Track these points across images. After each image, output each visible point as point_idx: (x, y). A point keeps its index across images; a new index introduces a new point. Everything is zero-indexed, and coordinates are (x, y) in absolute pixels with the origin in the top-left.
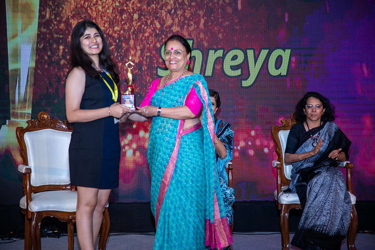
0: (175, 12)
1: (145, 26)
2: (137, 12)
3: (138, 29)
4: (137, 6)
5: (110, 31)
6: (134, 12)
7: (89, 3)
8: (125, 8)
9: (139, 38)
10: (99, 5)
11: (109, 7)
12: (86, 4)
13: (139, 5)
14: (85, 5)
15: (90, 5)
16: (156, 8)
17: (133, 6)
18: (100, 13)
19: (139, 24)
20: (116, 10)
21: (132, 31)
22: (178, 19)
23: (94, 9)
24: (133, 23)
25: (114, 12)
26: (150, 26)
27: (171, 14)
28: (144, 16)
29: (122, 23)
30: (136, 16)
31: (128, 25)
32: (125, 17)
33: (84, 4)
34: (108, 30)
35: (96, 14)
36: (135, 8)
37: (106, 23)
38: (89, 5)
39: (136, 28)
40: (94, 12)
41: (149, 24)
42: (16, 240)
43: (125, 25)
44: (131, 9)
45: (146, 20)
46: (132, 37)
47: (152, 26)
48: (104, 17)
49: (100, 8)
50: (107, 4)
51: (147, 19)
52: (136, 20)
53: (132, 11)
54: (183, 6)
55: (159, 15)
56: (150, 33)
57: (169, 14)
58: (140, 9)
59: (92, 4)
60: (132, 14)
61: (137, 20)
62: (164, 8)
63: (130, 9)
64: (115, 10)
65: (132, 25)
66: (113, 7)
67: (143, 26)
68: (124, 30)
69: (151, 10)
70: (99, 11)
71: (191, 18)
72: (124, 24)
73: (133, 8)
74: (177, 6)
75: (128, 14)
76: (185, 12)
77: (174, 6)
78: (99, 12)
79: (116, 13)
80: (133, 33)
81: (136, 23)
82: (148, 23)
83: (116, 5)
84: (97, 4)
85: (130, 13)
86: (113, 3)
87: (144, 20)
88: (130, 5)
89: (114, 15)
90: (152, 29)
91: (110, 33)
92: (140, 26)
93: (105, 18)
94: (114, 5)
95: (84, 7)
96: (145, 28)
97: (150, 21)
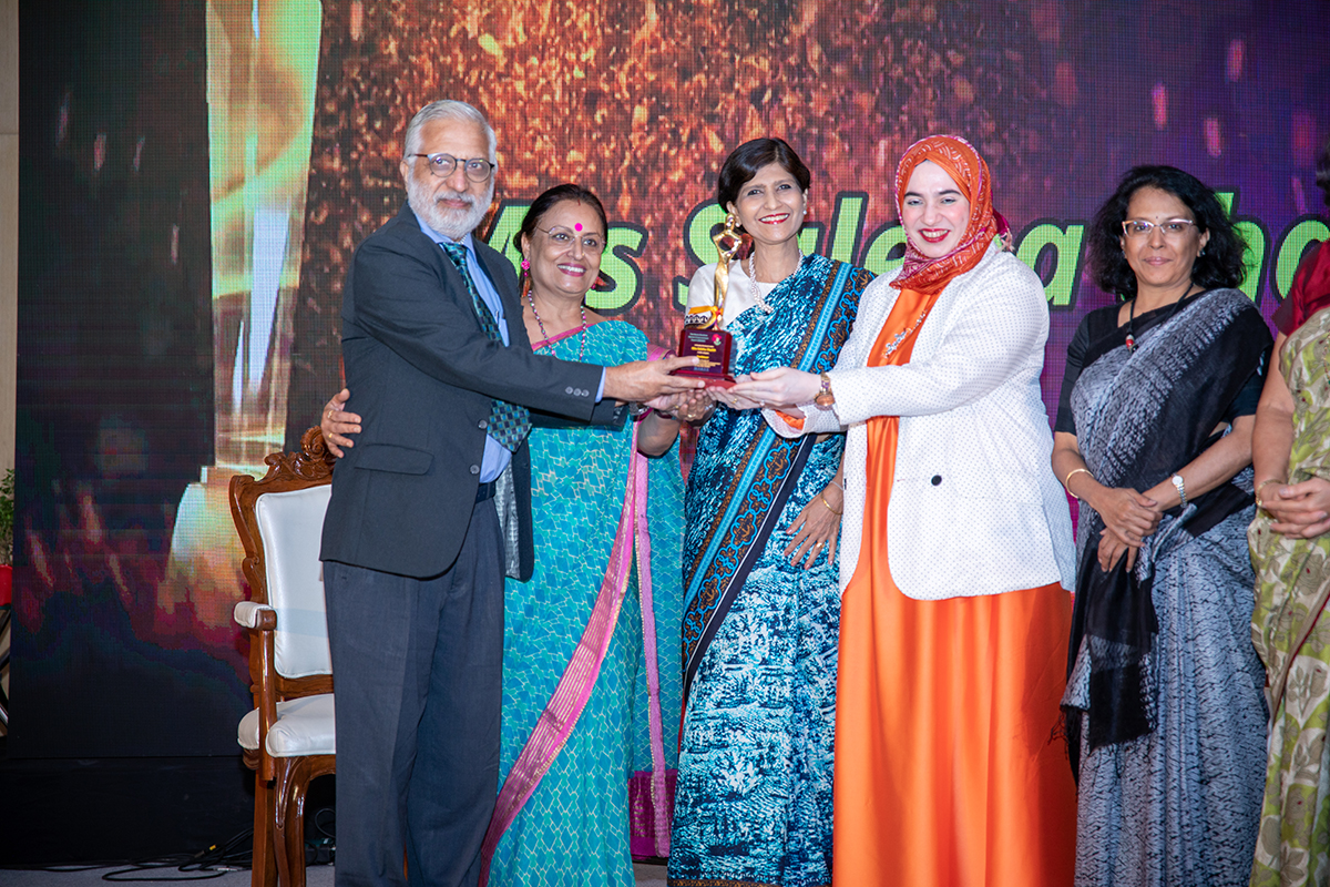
0: (776, 98)
1: (670, 148)
2: (645, 100)
3: (645, 156)
4: (645, 79)
5: (551, 164)
6: (635, 100)
7: (484, 72)
8: (606, 88)
9: (651, 189)
10: (518, 78)
11: (549, 83)
12: (475, 74)
13: (651, 77)
14: (470, 79)
15: (487, 77)
16: (711, 85)
17: (631, 80)
18: (521, 103)
19: (650, 140)
20: (574, 94)
21: (626, 163)
22: (787, 121)
23: (499, 90)
24: (632, 137)
25: (567, 99)
26: (688, 147)
27: (760, 108)
28: (668, 111)
29: (594, 137)
30: (640, 113)
31: (612, 146)
32: (603, 116)
33: (466, 73)
34: (547, 163)
35: (508, 109)
36: (638, 87)
37: (539, 137)
38: (483, 78)
39: (639, 153)
40: (498, 103)
41: (684, 138)
42: (226, 872)
43: (604, 145)
44: (624, 90)
45: (673, 126)
46: (625, 185)
47: (693, 147)
48: (534, 118)
49: (520, 86)
50: (544, 75)
51: (679, 124)
52: (641, 127)
53: (627, 95)
54: (802, 75)
55: (719, 107)
56: (686, 170)
57: (752, 107)
58: (654, 90)
59: (492, 76)
60: (627, 108)
61: (646, 128)
62: (737, 85)
63: (620, 90)
64: (570, 95)
65: (627, 145)
66: (564, 82)
67: (664, 148)
68: (600, 163)
69: (692, 93)
70: (516, 97)
71: (832, 119)
72: (599, 140)
73: (630, 87)
74: (781, 80)
75: (614, 105)
76: (808, 98)
77: (774, 77)
78: (516, 102)
79: (574, 103)
80: (631, 170)
81: (641, 138)
82: (680, 136)
83: (572, 77)
84: (508, 75)
85: (620, 104)
86: (566, 69)
87: (667, 126)
88: (623, 78)
89: (567, 112)
90: (697, 155)
91: (552, 171)
92: (656, 145)
93: (537, 122)
94: (568, 77)
95: (466, 86)
96: (673, 152)
97: (687, 131)
